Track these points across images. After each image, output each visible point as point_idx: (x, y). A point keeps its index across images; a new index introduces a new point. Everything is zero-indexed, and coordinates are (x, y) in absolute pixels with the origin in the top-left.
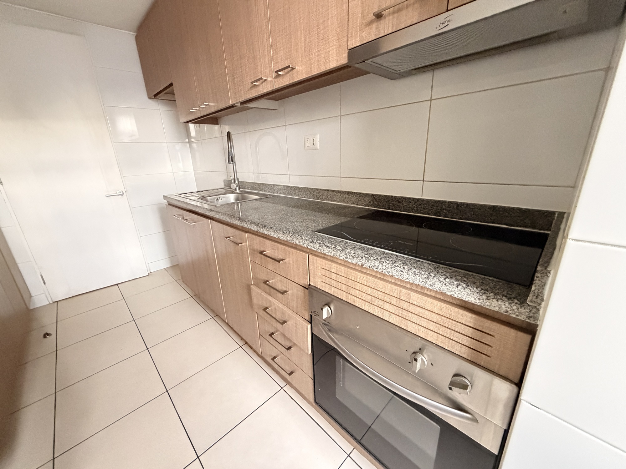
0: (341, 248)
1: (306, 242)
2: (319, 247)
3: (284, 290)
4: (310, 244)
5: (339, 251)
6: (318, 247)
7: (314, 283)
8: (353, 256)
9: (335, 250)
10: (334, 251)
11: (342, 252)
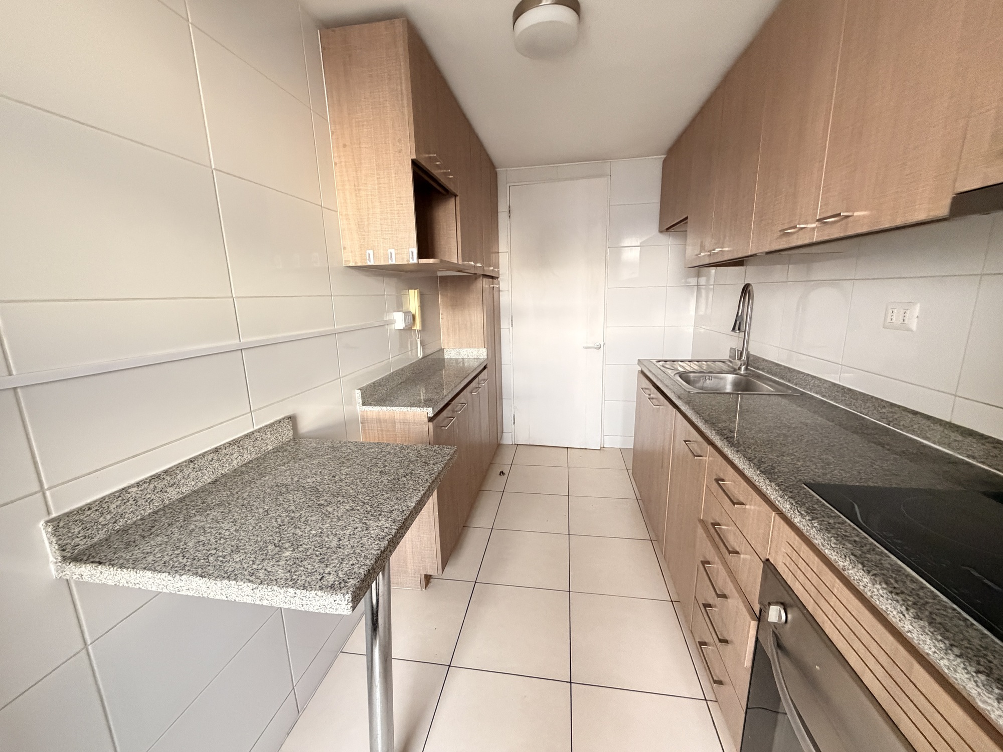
0: (818, 526)
1: (775, 493)
2: (790, 510)
3: (736, 550)
4: (779, 499)
5: (814, 529)
6: (788, 509)
7: (774, 561)
8: (833, 548)
9: (810, 525)
10: (808, 525)
11: (819, 532)
